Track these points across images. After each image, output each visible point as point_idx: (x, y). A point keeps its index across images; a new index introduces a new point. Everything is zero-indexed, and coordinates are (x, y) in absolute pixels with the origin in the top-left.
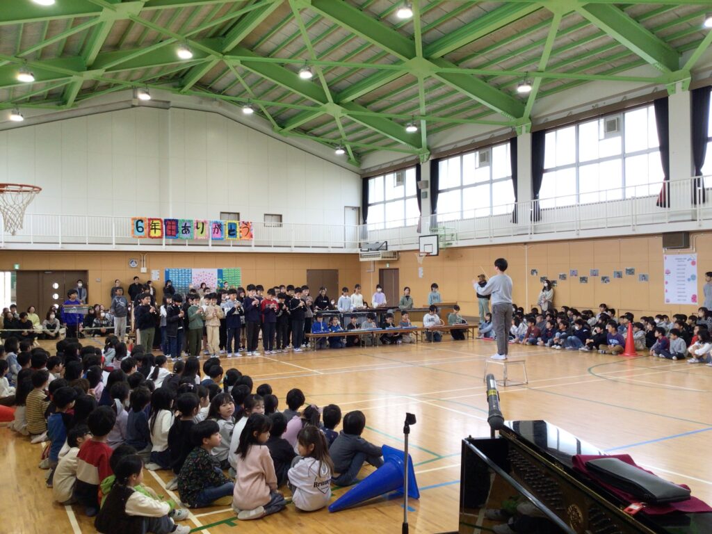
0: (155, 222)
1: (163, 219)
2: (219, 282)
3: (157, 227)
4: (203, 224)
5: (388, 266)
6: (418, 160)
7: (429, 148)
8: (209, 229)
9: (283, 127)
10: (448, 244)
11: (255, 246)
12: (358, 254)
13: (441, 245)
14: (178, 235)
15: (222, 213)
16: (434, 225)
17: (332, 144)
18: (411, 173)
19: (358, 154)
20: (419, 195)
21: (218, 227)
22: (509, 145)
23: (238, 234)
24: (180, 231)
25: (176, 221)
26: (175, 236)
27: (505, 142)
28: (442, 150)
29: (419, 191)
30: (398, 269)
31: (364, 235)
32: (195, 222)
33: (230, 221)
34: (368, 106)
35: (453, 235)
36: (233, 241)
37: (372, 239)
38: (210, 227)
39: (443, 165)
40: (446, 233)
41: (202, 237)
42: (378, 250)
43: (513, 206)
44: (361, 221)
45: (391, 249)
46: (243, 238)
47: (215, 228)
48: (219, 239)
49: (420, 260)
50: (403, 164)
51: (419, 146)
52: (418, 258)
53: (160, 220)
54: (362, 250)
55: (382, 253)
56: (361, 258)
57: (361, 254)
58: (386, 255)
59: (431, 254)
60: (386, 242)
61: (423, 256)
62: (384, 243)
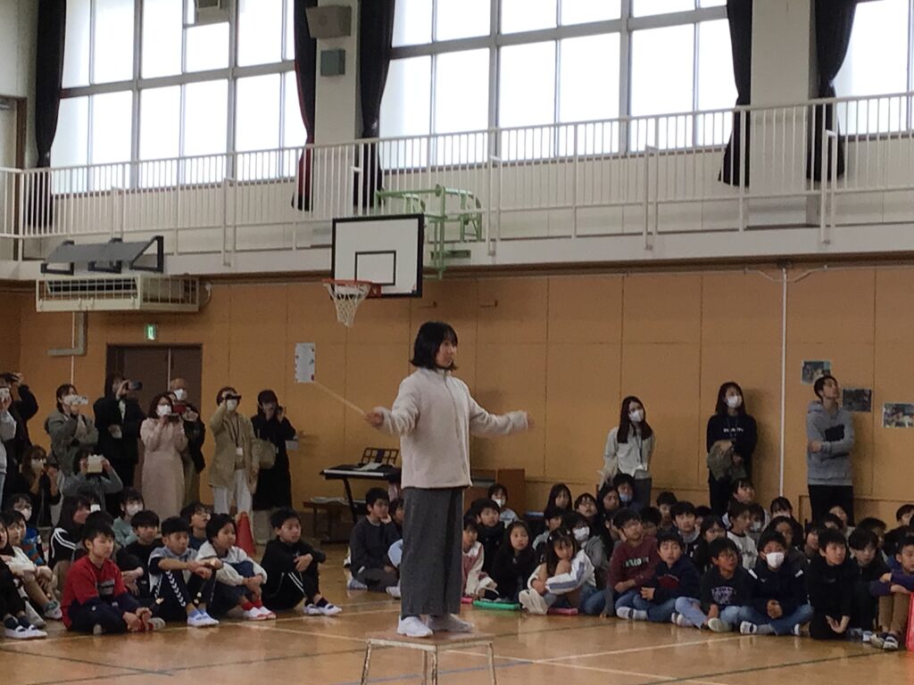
5: (150, 334)
10: (454, 254)
12: (31, 284)
16: (370, 180)
20: (306, 65)
29: (305, 46)
30: (198, 347)
37: (86, 228)
40: (447, 212)
42: (118, 269)
45: (174, 267)
49: (345, 314)
54: (49, 267)
55: (145, 285)
56: (41, 297)
57: (42, 283)
58: (159, 294)
59: (384, 290)
60: (160, 240)
61: (352, 296)
62: (149, 244)
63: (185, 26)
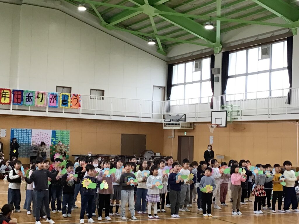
0: (5, 91)
1: (12, 89)
2: (52, 140)
3: (6, 96)
4: (42, 94)
5: (185, 134)
6: (213, 51)
7: (221, 43)
8: (47, 98)
9: (109, 23)
10: (235, 118)
11: (82, 114)
12: (162, 123)
13: (229, 120)
14: (22, 103)
15: (57, 87)
16: (223, 103)
17: (146, 37)
18: (206, 62)
19: (166, 45)
20: (212, 80)
21: (54, 97)
22: (286, 42)
23: (69, 104)
24: (25, 100)
25: (22, 92)
26: (20, 103)
27: (283, 40)
28: (232, 45)
29: (212, 76)
30: (193, 137)
31: (168, 109)
32: (36, 93)
33: (63, 94)
34: (175, 9)
35: (238, 112)
36: (65, 109)
37: (174, 112)
38: (48, 98)
39: (232, 57)
40: (233, 110)
41: (41, 105)
42: (178, 121)
43: (288, 90)
44: (166, 98)
45: (188, 120)
46: (73, 107)
47: (52, 99)
48: (55, 107)
49: (212, 130)
50: (200, 54)
51: (214, 41)
52: (210, 128)
53: (9, 90)
54: (166, 120)
55: (181, 124)
56: (164, 126)
57: (164, 123)
58: (184, 125)
59: (220, 126)
60: (185, 115)
61: (214, 127)
62: (183, 116)
63: (193, 72)
